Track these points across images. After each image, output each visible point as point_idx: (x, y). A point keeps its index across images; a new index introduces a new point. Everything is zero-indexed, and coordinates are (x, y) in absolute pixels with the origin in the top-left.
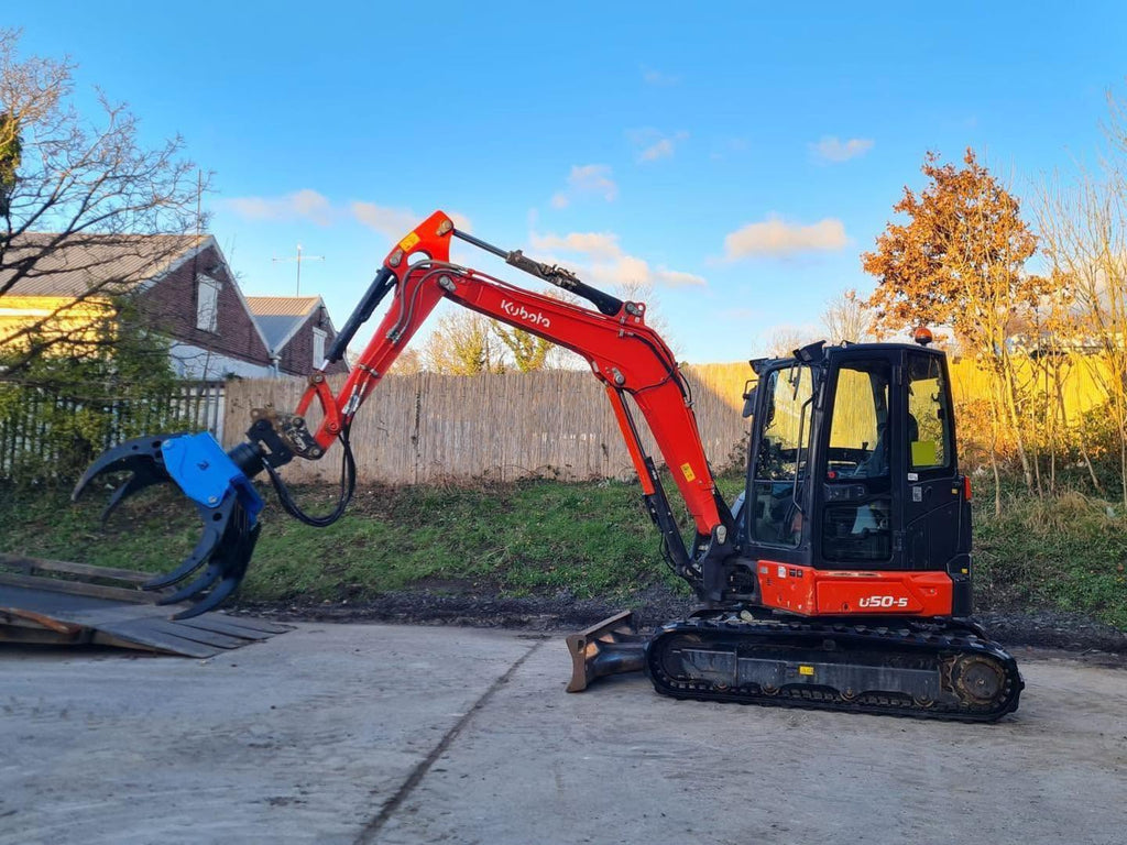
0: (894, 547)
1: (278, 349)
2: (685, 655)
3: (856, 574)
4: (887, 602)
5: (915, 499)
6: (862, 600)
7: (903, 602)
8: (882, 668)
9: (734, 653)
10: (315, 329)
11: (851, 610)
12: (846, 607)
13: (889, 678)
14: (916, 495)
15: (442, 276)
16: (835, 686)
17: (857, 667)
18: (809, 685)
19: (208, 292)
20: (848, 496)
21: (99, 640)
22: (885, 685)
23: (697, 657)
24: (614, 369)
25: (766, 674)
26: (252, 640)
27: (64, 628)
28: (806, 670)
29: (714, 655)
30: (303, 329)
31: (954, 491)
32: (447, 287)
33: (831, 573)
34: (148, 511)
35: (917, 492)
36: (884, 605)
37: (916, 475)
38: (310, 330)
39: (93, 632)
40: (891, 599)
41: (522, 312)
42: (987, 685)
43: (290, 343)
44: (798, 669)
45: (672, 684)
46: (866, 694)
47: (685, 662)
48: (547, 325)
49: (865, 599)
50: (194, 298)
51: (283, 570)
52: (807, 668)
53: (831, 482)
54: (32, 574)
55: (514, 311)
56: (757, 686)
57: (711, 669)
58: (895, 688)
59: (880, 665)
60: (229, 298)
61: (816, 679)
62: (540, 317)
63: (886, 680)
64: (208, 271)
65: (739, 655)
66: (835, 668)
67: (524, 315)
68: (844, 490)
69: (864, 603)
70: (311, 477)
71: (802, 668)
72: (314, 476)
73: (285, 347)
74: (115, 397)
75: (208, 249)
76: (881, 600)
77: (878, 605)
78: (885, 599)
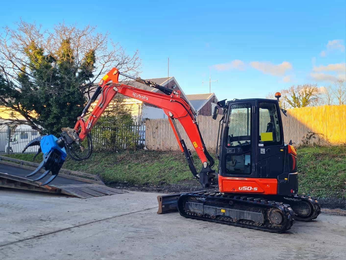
0: (253, 170)
1: (198, 110)
2: (189, 204)
3: (237, 179)
4: (249, 188)
5: (261, 153)
7: (256, 189)
8: (246, 211)
9: (203, 204)
10: (212, 103)
11: (236, 191)
12: (234, 190)
13: (248, 215)
14: (262, 152)
15: (114, 87)
16: (231, 217)
17: (238, 210)
18: (224, 215)
20: (234, 152)
21: (62, 192)
22: (246, 217)
23: (192, 204)
24: (169, 112)
25: (211, 211)
26: (107, 195)
27: (50, 188)
28: (223, 211)
29: (197, 204)
31: (282, 150)
32: (115, 90)
33: (228, 178)
34: (123, 158)
35: (263, 151)
36: (248, 189)
37: (263, 145)
38: (210, 104)
39: (60, 190)
40: (251, 188)
41: (139, 96)
42: (278, 219)
43: (203, 108)
44: (221, 210)
45: (187, 213)
46: (240, 220)
47: (189, 206)
48: (147, 99)
49: (241, 187)
51: (147, 176)
52: (223, 210)
53: (228, 147)
54: (70, 175)
55: (137, 96)
56: (209, 215)
57: (196, 209)
58: (249, 218)
59: (245, 210)
61: (226, 214)
62: (145, 97)
63: (247, 215)
64: (172, 88)
65: (204, 204)
66: (231, 211)
67: (140, 97)
68: (233, 150)
69: (240, 189)
70: (168, 149)
71: (222, 210)
72: (169, 148)
73: (201, 109)
74: (115, 126)
75: (172, 81)
76: (247, 188)
77: (246, 189)
78: (248, 188)
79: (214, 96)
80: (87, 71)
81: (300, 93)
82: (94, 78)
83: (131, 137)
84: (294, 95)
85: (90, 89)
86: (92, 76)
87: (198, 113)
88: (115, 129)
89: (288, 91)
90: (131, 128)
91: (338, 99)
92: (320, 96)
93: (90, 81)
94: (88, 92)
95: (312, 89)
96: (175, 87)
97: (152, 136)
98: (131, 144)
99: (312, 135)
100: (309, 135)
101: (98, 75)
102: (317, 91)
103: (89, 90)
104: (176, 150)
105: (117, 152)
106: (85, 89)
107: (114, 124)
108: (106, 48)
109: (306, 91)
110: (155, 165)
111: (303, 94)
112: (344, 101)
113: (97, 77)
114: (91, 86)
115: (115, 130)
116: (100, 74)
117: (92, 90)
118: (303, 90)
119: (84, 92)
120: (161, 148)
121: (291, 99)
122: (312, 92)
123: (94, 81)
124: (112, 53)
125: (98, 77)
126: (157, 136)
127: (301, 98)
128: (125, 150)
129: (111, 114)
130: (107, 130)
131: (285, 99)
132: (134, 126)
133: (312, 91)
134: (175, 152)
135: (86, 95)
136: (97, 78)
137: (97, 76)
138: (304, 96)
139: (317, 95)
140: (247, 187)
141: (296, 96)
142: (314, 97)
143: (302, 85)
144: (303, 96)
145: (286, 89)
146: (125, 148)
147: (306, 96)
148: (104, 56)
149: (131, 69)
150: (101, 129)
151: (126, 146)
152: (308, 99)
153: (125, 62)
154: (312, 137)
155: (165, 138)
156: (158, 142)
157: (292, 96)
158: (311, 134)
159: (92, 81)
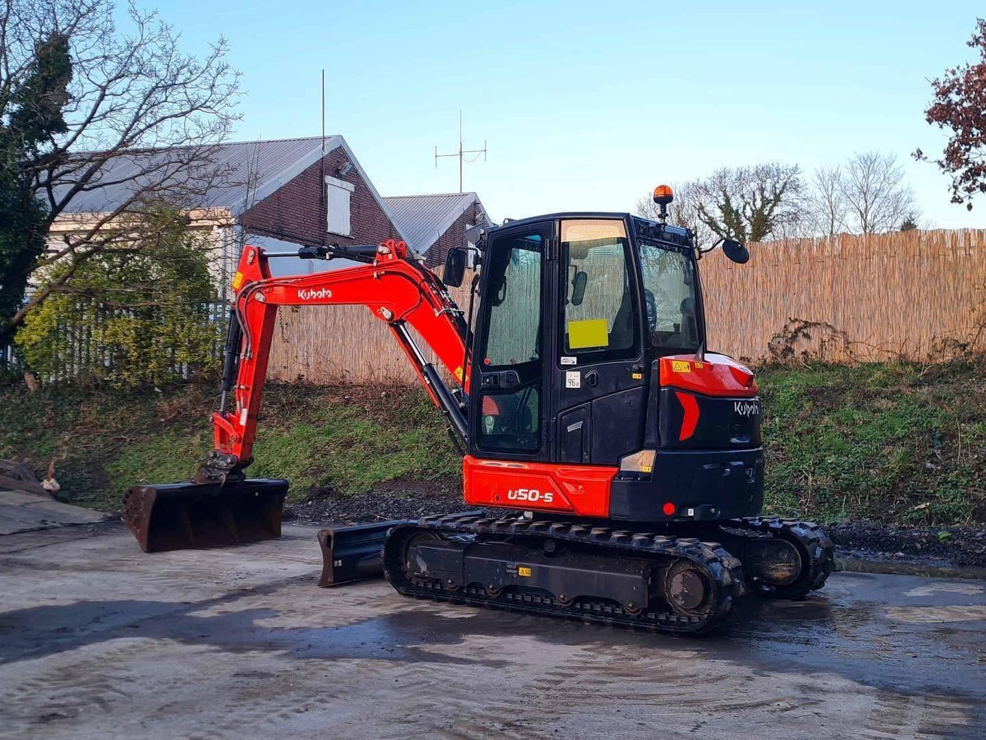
0: (543, 438)
1: (424, 249)
3: (506, 465)
4: (534, 495)
5: (568, 385)
6: (510, 493)
7: (548, 498)
8: (593, 572)
10: (468, 227)
11: (500, 501)
12: (498, 499)
14: (572, 382)
16: (550, 589)
17: (570, 569)
18: (527, 586)
19: (339, 196)
20: (499, 383)
28: (524, 571)
29: (444, 552)
30: (453, 226)
31: (637, 376)
35: (573, 380)
36: (531, 499)
37: (575, 359)
38: (463, 228)
40: (537, 493)
43: (438, 242)
44: (517, 569)
45: (412, 581)
46: (577, 599)
49: (513, 492)
50: (323, 201)
52: (525, 569)
56: (481, 587)
57: (443, 569)
59: (592, 568)
60: (363, 198)
61: (533, 581)
64: (337, 174)
65: (466, 553)
66: (551, 571)
68: (495, 378)
69: (512, 495)
70: (336, 379)
71: (521, 569)
72: (339, 376)
73: (431, 247)
74: (149, 303)
75: (336, 150)
76: (527, 493)
77: (526, 495)
78: (531, 492)
79: (476, 205)
80: (44, 109)
81: (746, 196)
82: (70, 135)
83: (206, 341)
84: (728, 200)
85: (54, 174)
86: (63, 128)
87: (425, 258)
88: (148, 314)
89: (708, 188)
90: (207, 310)
91: (859, 214)
92: (804, 205)
93: (55, 145)
94: (48, 185)
95: (781, 183)
96: (347, 170)
97: (280, 335)
98: (204, 364)
99: (799, 329)
100: (792, 328)
101: (84, 125)
102: (796, 188)
103: (51, 178)
104: (361, 381)
105: (157, 389)
106: (37, 172)
107: (147, 296)
108: (112, 30)
109: (762, 190)
110: (295, 431)
111: (755, 200)
112: (876, 220)
113: (79, 132)
114: (59, 163)
115: (151, 317)
116: (89, 121)
117: (64, 178)
118: (754, 186)
119: (34, 183)
120: (311, 375)
121: (718, 214)
122: (781, 192)
123: (69, 144)
124: (133, 48)
125: (84, 132)
126: (296, 335)
127: (749, 213)
128: (186, 382)
129: (135, 261)
130: (119, 317)
131: (699, 216)
132: (217, 301)
133: (783, 188)
134: (359, 388)
135: (42, 194)
136: (77, 135)
137: (79, 127)
138: (759, 204)
139: (795, 201)
140: (527, 491)
141: (734, 205)
142: (787, 208)
143: (752, 171)
144: (754, 205)
145: (702, 183)
146: (185, 377)
147: (763, 206)
148: (106, 57)
149: (201, 106)
150: (96, 314)
151: (189, 371)
152: (769, 214)
153: (180, 79)
154: (800, 334)
155: (325, 344)
156: (300, 354)
157: (720, 207)
158: (797, 325)
159: (61, 146)
